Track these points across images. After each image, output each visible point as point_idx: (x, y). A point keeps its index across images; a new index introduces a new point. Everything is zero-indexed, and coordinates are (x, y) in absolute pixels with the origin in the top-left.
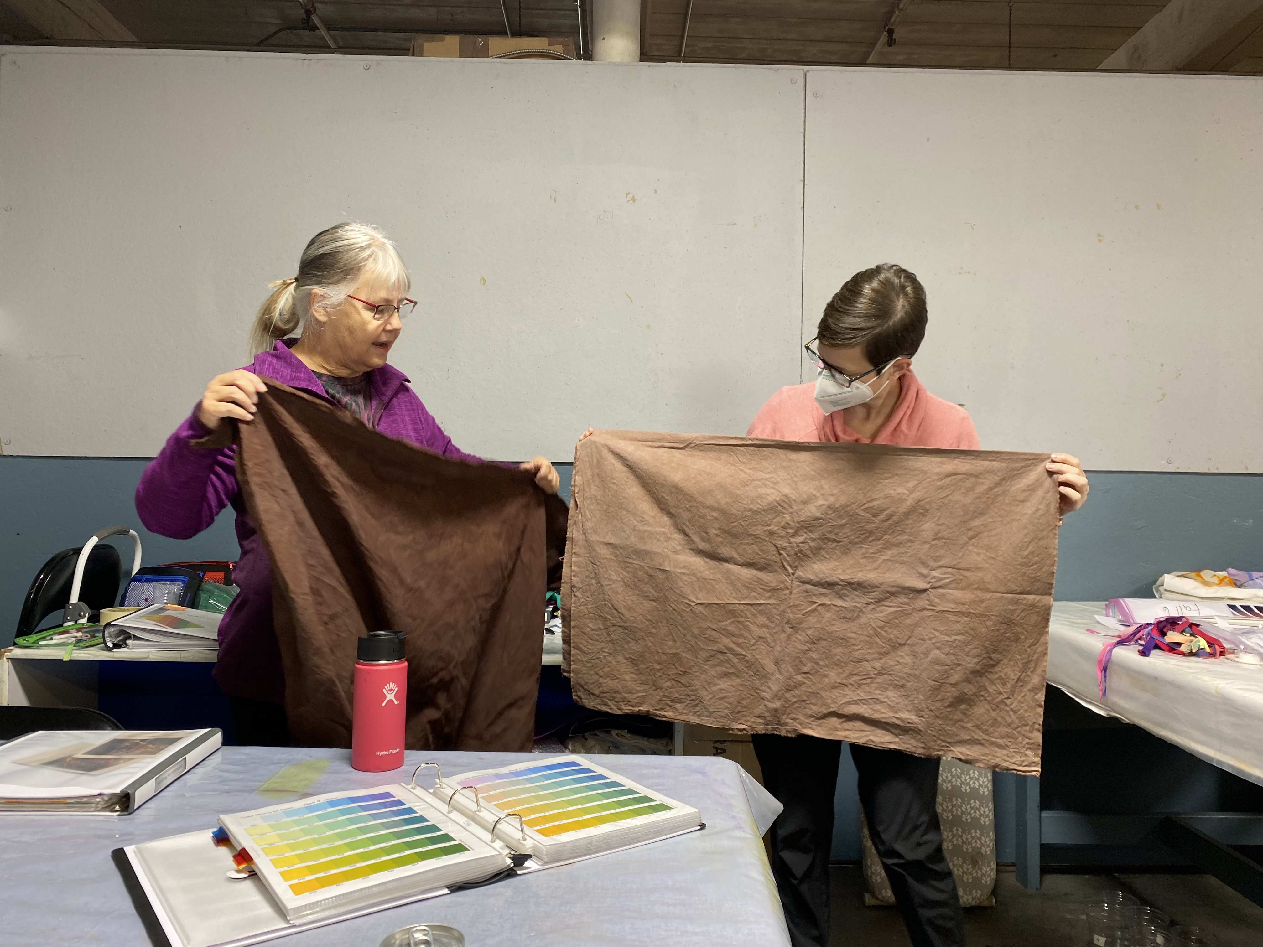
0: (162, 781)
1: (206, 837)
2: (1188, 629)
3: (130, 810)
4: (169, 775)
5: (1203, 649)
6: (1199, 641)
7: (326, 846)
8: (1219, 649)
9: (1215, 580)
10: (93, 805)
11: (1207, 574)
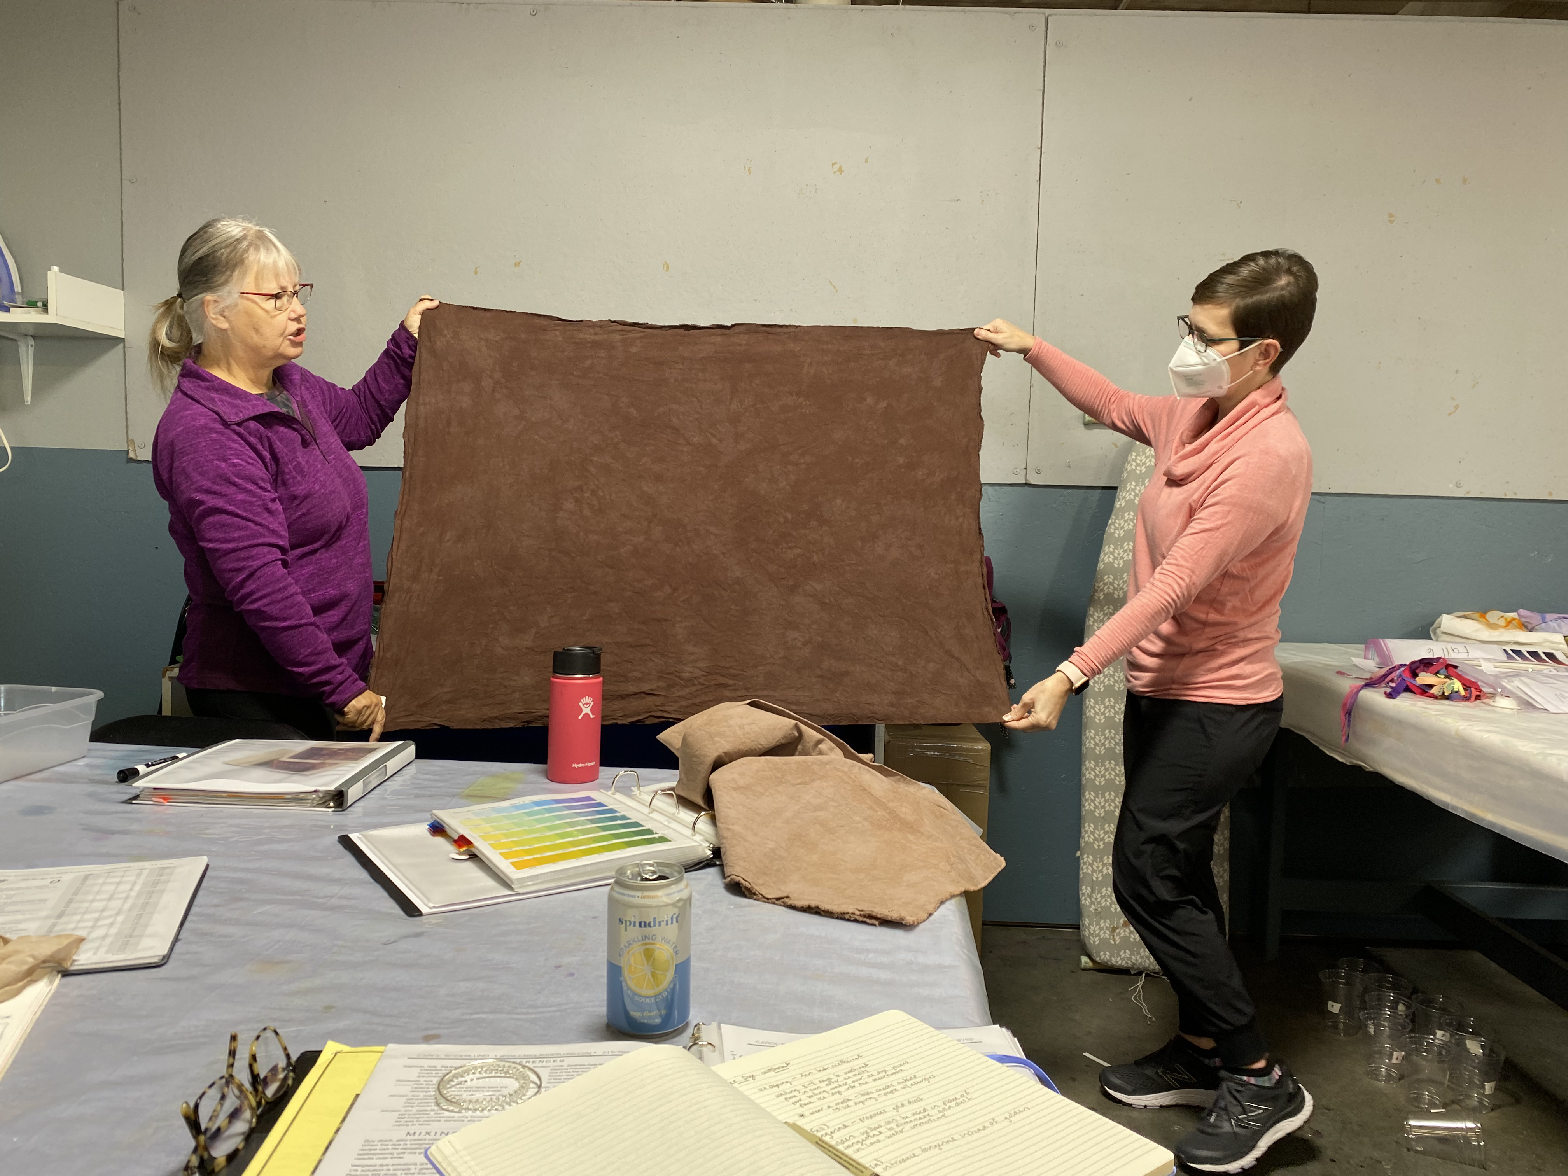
0: (368, 784)
1: (423, 829)
2: (1443, 671)
3: (344, 807)
4: (374, 779)
5: (1457, 692)
6: (1453, 683)
7: (538, 835)
8: (1475, 693)
9: (1502, 622)
10: (310, 801)
11: (1494, 616)
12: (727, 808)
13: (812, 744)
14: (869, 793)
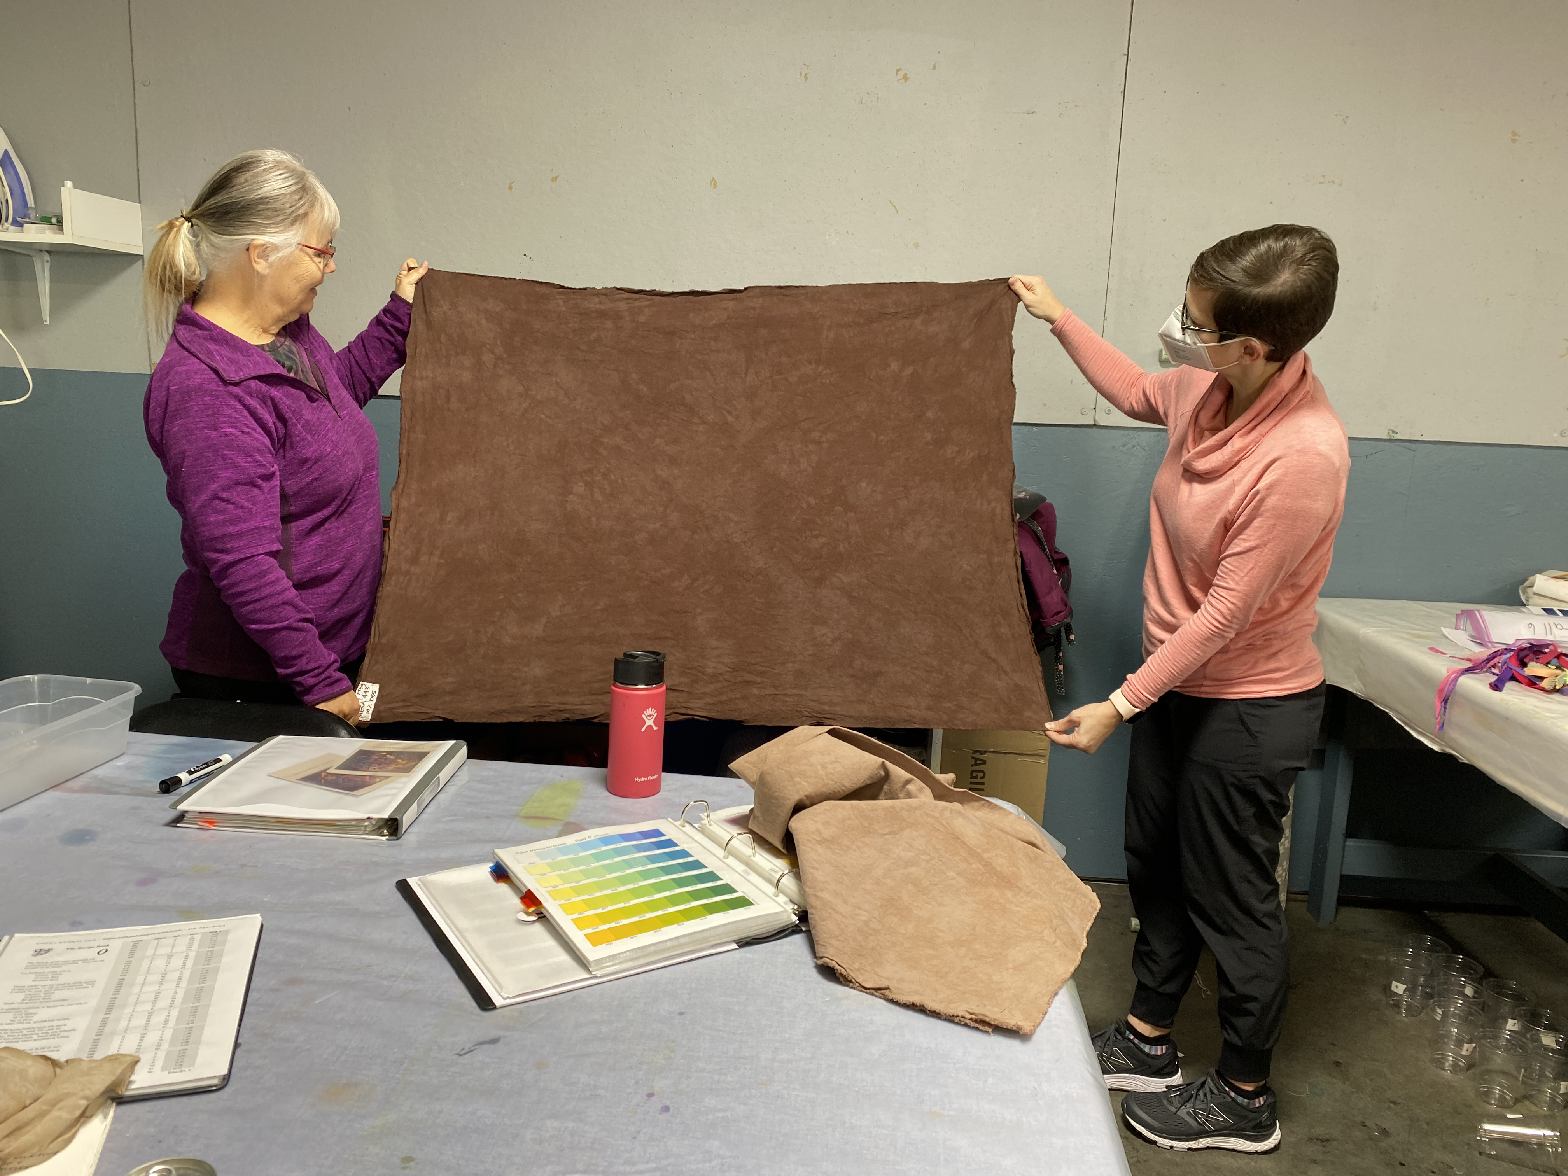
0: (421, 802)
1: (484, 871)
2: (1555, 660)
3: (399, 835)
4: (427, 796)
6: (1566, 676)
7: (609, 892)
10: (362, 829)
12: (814, 868)
13: (900, 785)
14: (963, 842)
